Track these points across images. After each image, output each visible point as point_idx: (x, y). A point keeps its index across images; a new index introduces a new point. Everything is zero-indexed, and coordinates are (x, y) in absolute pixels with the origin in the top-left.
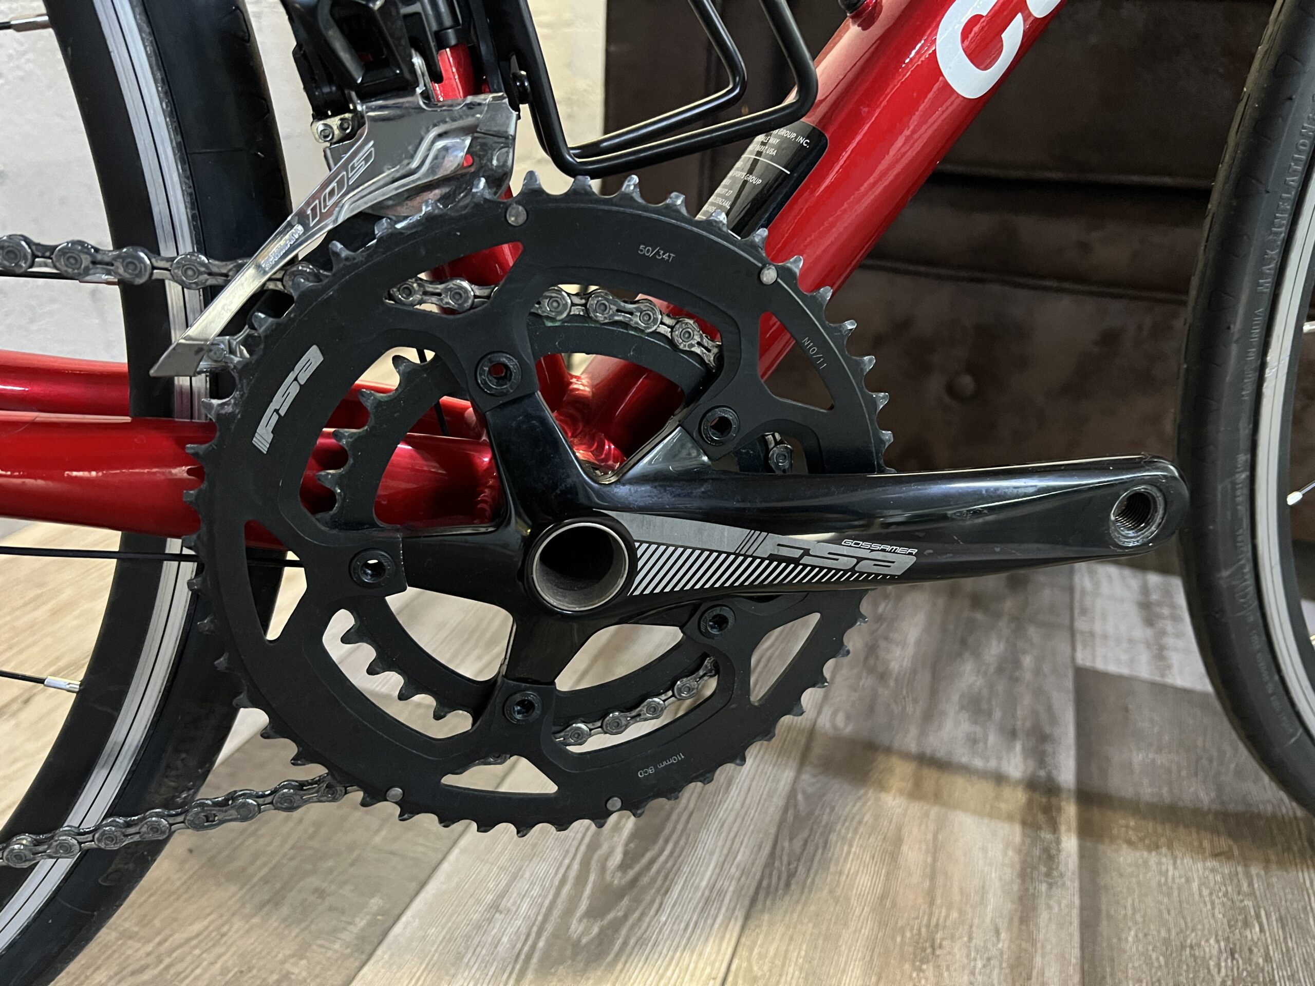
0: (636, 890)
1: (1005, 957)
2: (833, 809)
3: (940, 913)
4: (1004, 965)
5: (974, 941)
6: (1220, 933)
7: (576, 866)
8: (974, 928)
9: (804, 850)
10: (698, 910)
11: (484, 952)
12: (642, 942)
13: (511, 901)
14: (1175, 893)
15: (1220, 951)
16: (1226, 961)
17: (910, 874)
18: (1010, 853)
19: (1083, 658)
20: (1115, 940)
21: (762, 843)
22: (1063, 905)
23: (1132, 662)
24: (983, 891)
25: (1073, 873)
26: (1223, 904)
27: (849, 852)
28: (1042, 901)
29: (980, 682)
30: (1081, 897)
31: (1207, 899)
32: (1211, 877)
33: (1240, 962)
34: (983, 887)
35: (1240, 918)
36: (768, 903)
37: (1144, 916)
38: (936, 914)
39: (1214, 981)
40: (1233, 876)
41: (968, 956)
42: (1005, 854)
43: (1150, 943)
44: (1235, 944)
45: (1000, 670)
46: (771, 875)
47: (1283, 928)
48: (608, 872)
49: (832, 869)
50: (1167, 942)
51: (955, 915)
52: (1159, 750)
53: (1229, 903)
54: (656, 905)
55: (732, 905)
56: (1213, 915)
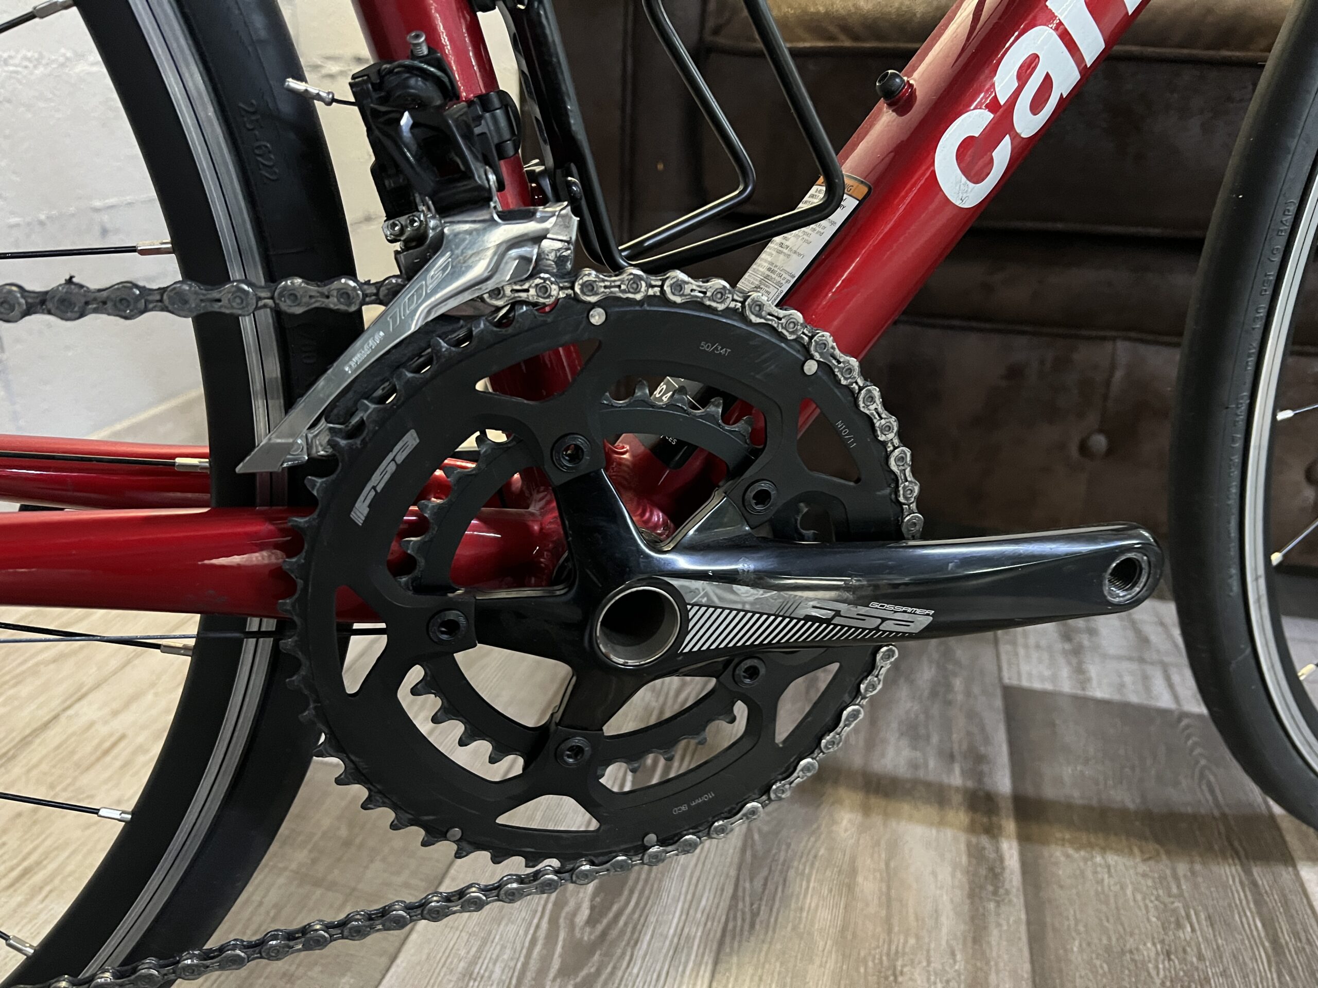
0: (606, 944)
1: (963, 977)
2: (789, 845)
3: (899, 940)
5: (933, 965)
6: (1155, 935)
7: (544, 925)
8: (932, 953)
9: (764, 889)
10: (668, 960)
13: (484, 966)
14: (1112, 901)
15: (1157, 953)
16: (1163, 963)
17: (867, 905)
18: (959, 875)
19: (1009, 676)
20: (1061, 952)
21: (724, 885)
22: (1011, 922)
23: (1054, 678)
24: (936, 915)
25: (1018, 890)
26: (1156, 907)
27: (808, 888)
28: (992, 919)
29: (916, 707)
30: (1027, 913)
31: (1141, 904)
32: (1143, 882)
33: (1176, 962)
34: (936, 911)
35: (1172, 919)
36: (736, 944)
37: (1086, 926)
38: (896, 943)
39: (1154, 983)
40: (1162, 878)
41: (928, 980)
42: (953, 876)
43: (1092, 952)
44: (1170, 945)
45: (934, 694)
46: (735, 918)
47: (1212, 925)
48: (577, 930)
49: (793, 906)
50: (1108, 949)
51: (912, 941)
52: (1086, 761)
53: (1162, 906)
54: (627, 958)
55: (701, 950)
56: (1148, 920)
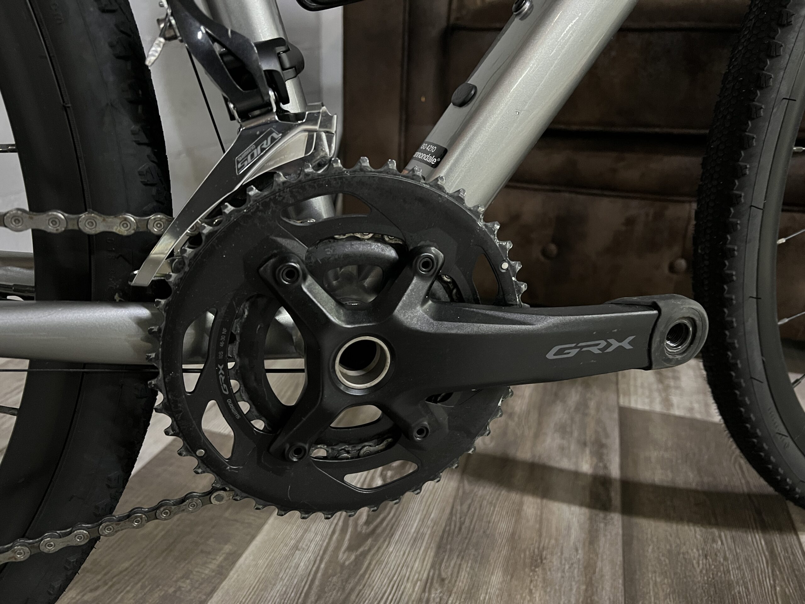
0: (375, 535)
1: (581, 562)
3: (545, 541)
4: (581, 567)
5: (564, 555)
6: (699, 545)
7: (340, 523)
8: (564, 548)
9: (468, 511)
10: (410, 545)
11: (290, 571)
12: (379, 562)
13: (305, 544)
15: (699, 555)
16: (702, 561)
17: (528, 521)
19: (623, 402)
20: (641, 551)
21: (445, 507)
22: (613, 534)
23: (651, 403)
24: (569, 528)
25: (618, 517)
27: (494, 511)
28: (601, 532)
29: (566, 416)
33: (711, 560)
34: (569, 527)
35: (710, 537)
37: (657, 538)
38: (543, 542)
39: (696, 571)
40: (706, 515)
41: (561, 563)
43: (660, 552)
44: (707, 551)
45: (577, 409)
46: (450, 525)
47: (733, 541)
48: (359, 527)
49: (485, 519)
50: (670, 551)
51: (553, 542)
52: (666, 450)
54: (386, 543)
55: (429, 541)
56: (695, 537)
